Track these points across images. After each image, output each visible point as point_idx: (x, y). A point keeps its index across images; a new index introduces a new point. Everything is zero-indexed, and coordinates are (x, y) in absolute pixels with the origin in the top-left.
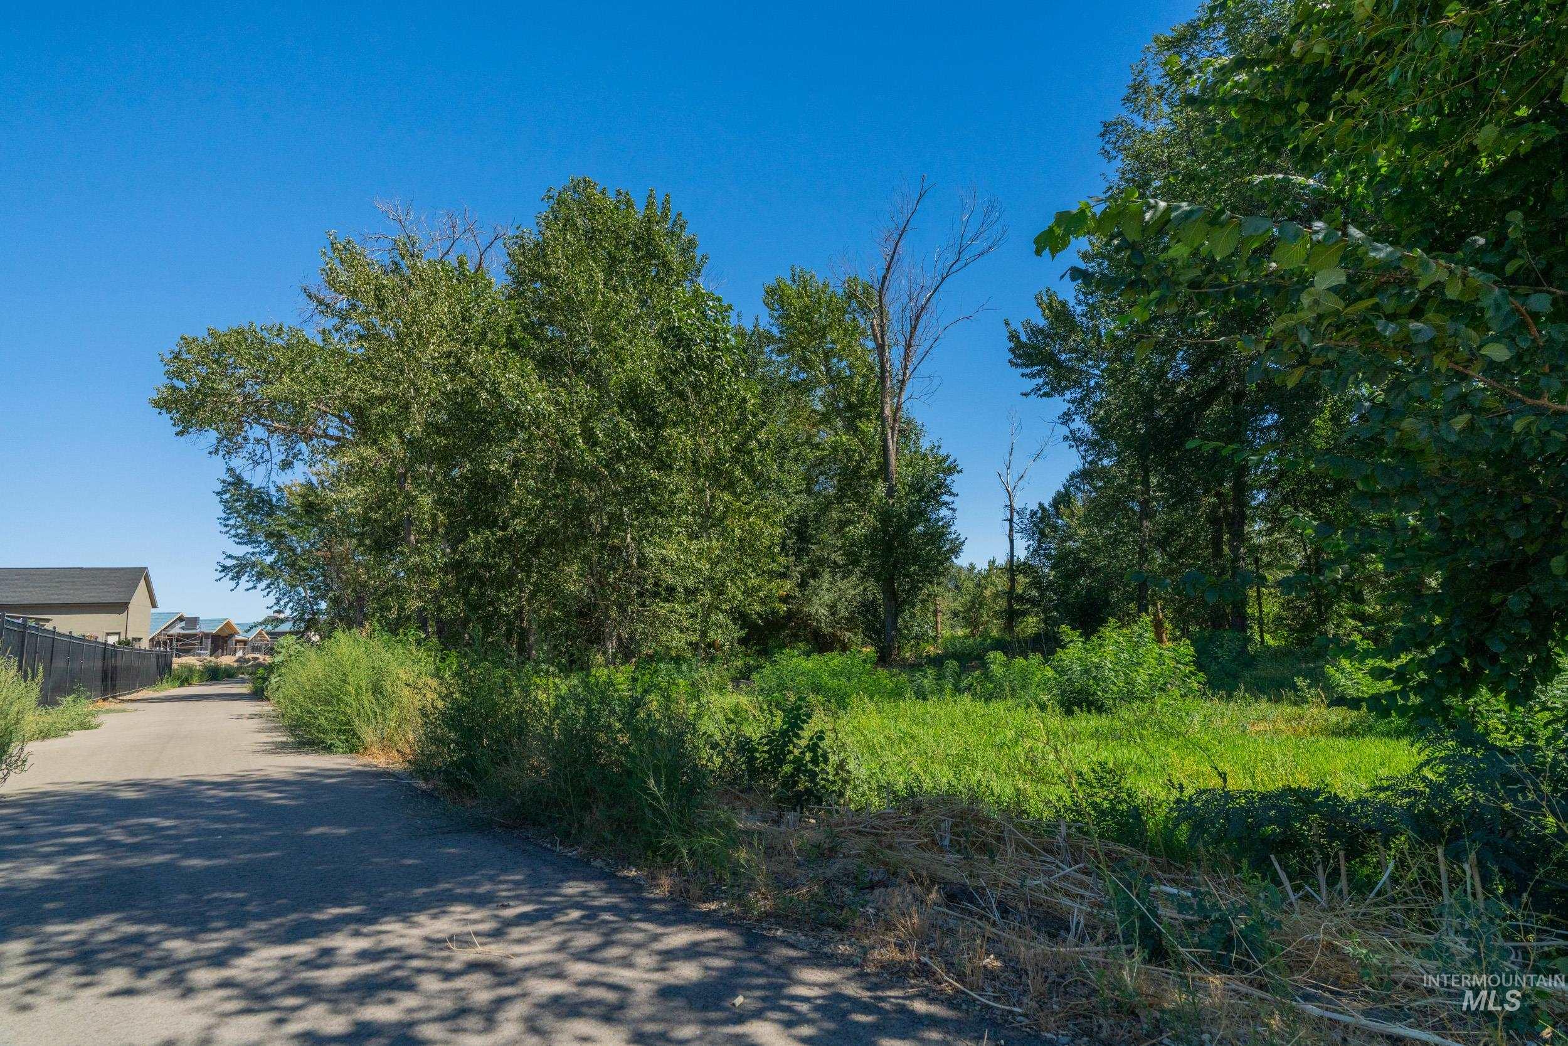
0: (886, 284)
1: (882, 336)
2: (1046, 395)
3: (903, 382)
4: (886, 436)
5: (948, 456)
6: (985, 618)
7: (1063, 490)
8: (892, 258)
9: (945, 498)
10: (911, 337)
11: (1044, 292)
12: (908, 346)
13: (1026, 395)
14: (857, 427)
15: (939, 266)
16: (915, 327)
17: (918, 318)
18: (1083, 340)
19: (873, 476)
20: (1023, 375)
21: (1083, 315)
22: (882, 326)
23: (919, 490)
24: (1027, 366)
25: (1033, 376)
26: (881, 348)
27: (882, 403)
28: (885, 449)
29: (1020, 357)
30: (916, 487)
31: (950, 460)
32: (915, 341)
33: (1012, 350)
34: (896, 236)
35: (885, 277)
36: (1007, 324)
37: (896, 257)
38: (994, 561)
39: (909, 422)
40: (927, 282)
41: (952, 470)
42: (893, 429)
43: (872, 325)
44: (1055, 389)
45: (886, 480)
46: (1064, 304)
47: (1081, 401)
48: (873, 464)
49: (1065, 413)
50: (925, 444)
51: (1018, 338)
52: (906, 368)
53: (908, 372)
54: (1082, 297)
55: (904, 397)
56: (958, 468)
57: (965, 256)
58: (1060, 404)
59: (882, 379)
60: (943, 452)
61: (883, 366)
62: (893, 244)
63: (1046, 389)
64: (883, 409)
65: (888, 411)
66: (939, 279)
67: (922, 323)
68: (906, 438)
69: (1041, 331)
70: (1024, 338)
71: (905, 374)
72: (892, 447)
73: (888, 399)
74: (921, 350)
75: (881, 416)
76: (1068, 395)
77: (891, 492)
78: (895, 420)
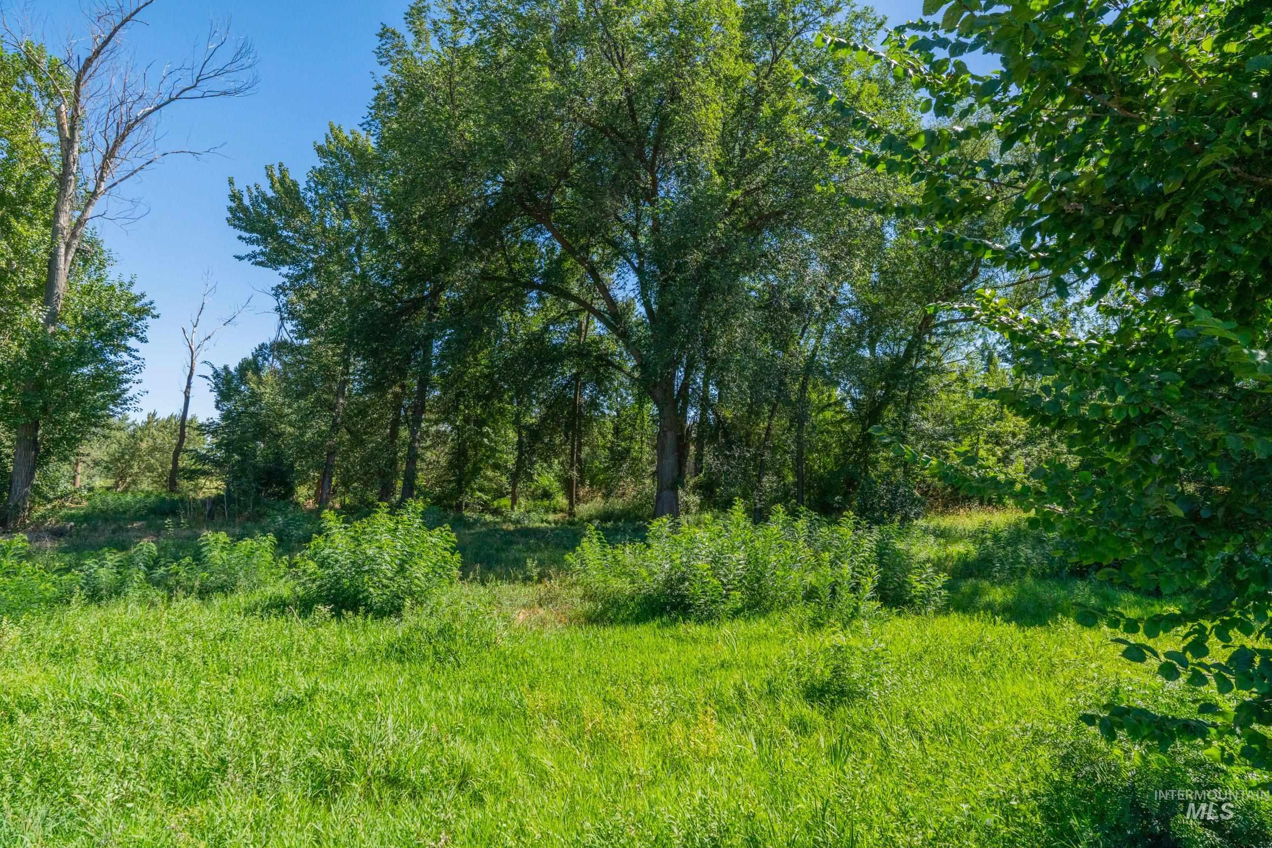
0: (90, 71)
1: (72, 129)
2: (261, 264)
3: (94, 194)
4: (57, 249)
5: (143, 295)
6: (135, 469)
7: (251, 357)
8: (106, 43)
9: (132, 342)
10: (115, 146)
11: (276, 167)
12: (110, 154)
13: (240, 258)
14: (9, 227)
15: (168, 83)
16: (123, 137)
17: (129, 128)
18: (308, 224)
19: (27, 294)
20: (240, 238)
21: (311, 201)
22: (74, 119)
23: (98, 326)
24: (246, 230)
25: (250, 241)
26: (67, 144)
27: (57, 210)
28: (52, 264)
29: (239, 219)
30: (93, 321)
31: (143, 301)
32: (120, 152)
33: (230, 209)
34: (118, 21)
35: (89, 61)
36: (231, 182)
37: (110, 46)
38: (154, 415)
39: (93, 243)
40: (150, 91)
41: (143, 312)
42: (68, 246)
43: (57, 111)
44: (273, 260)
45: (47, 301)
46: (295, 184)
47: (297, 278)
48: (29, 279)
49: (279, 286)
50: (112, 275)
51: (241, 200)
52: (102, 178)
53: (103, 186)
54: (313, 185)
55: (91, 212)
56: (155, 313)
57: (204, 86)
58: (275, 277)
59: (63, 180)
60: (135, 291)
61: (66, 165)
62: (109, 28)
63: (261, 259)
64: (56, 216)
65: (64, 221)
66: (166, 98)
67: (131, 138)
68: (86, 261)
69: (268, 201)
70: (247, 202)
71: (98, 186)
72: (63, 266)
73: (67, 207)
74: (127, 166)
75: (53, 224)
76: (285, 270)
77: (53, 318)
78: (73, 235)
